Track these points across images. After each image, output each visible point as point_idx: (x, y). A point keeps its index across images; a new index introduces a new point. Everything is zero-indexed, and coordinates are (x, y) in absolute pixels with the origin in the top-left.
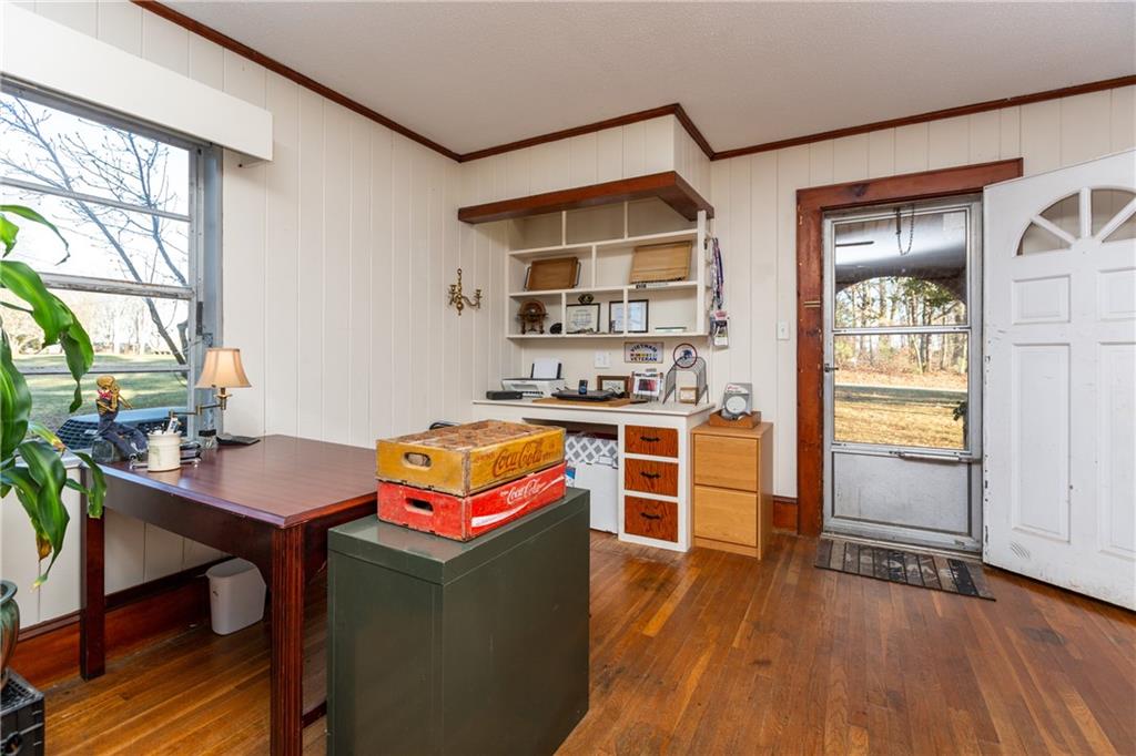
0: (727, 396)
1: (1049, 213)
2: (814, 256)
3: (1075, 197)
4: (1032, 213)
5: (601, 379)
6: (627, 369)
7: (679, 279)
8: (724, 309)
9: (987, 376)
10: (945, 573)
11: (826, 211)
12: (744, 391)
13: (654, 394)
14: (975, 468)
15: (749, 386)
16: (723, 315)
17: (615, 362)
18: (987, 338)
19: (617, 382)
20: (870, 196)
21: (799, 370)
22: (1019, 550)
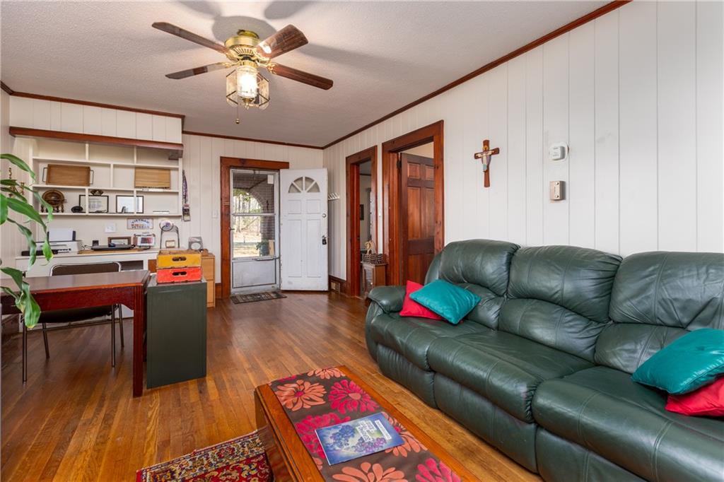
0: (190, 243)
1: (296, 181)
2: (227, 184)
3: (302, 178)
4: (291, 181)
5: (110, 239)
6: (131, 233)
7: (166, 188)
8: (188, 203)
9: (281, 230)
10: (272, 295)
11: (231, 167)
12: (198, 240)
13: (151, 244)
14: (277, 260)
15: (200, 238)
16: (188, 206)
17: (121, 229)
18: (281, 217)
19: (122, 240)
20: (247, 165)
21: (222, 230)
22: (290, 283)
